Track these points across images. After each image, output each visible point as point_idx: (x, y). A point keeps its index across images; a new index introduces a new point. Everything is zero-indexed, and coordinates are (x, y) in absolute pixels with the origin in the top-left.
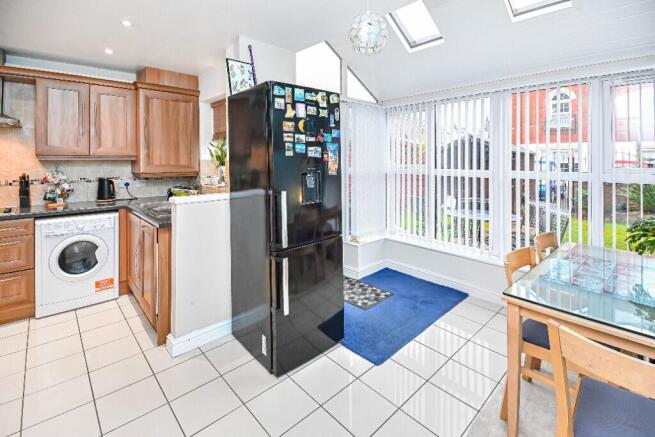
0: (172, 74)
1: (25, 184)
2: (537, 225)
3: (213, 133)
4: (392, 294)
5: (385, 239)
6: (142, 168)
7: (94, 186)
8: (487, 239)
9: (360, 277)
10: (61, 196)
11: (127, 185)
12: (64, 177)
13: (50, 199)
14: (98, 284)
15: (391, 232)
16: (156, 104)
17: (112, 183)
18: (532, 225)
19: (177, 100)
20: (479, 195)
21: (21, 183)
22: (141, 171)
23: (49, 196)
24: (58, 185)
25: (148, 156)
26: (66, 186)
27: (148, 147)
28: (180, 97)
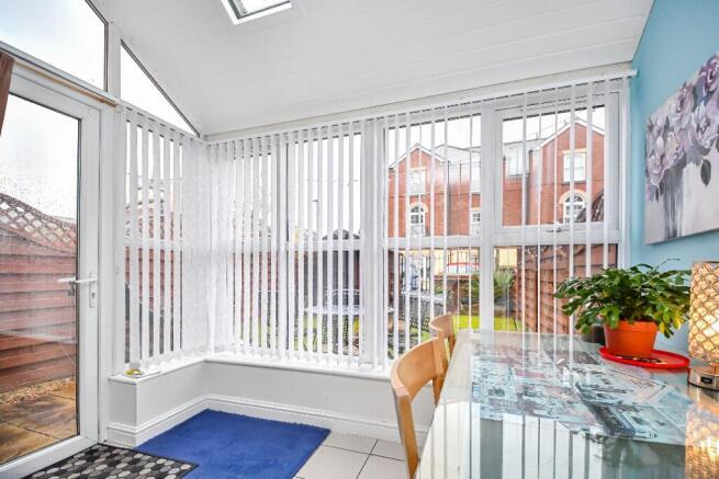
2: (408, 319)
4: (194, 466)
5: (207, 362)
8: (356, 342)
9: (139, 442)
15: (217, 349)
18: (402, 318)
20: (346, 285)
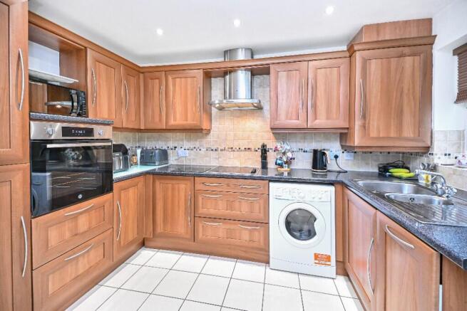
0: (395, 25)
1: (264, 151)
3: (456, 91)
6: (357, 140)
7: (310, 157)
10: (286, 163)
11: (336, 157)
12: (288, 148)
13: (279, 164)
14: (316, 256)
16: (374, 66)
17: (324, 154)
19: (402, 56)
21: (262, 150)
22: (356, 144)
23: (279, 162)
24: (284, 153)
25: (364, 127)
26: (289, 155)
27: (364, 117)
28: (406, 50)
